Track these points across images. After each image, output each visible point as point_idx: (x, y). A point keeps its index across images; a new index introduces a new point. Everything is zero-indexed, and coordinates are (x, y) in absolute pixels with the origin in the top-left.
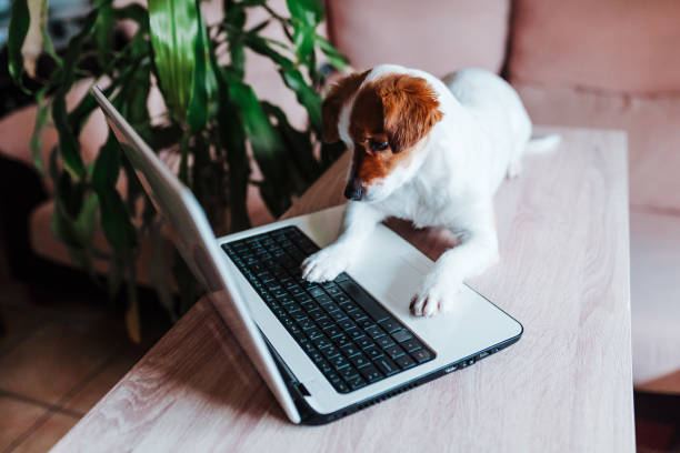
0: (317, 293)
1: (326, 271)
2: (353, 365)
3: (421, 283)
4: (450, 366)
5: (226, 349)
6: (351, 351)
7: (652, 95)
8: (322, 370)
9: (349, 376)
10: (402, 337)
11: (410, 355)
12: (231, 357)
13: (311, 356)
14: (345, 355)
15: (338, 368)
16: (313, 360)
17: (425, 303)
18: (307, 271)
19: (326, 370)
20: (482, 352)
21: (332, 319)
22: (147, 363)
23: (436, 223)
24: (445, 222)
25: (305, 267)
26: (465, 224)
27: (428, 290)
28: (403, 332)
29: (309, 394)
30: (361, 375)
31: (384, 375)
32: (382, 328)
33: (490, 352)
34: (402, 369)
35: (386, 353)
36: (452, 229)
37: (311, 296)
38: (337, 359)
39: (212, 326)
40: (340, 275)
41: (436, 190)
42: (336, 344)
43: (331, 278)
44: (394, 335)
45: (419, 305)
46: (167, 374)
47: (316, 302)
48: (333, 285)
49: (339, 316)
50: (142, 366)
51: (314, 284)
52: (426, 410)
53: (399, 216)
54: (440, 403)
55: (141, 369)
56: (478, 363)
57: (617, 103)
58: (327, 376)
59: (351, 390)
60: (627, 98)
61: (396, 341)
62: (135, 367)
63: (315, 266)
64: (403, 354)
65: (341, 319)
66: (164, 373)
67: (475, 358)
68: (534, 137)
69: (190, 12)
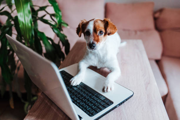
0: (75, 89)
1: (77, 82)
2: (92, 108)
3: (104, 83)
4: (117, 105)
5: (52, 108)
6: (90, 104)
7: (142, 31)
8: (83, 110)
9: (91, 111)
10: (103, 99)
11: (106, 103)
12: (55, 110)
13: (79, 107)
14: (89, 105)
15: (88, 109)
16: (80, 108)
17: (107, 89)
18: (72, 83)
19: (85, 110)
20: (125, 100)
21: (82, 96)
22: (29, 115)
23: (104, 66)
24: (106, 66)
25: (71, 82)
26: (112, 66)
27: (107, 85)
28: (102, 97)
29: (82, 118)
30: (95, 111)
31: (101, 110)
32: (97, 97)
33: (127, 100)
34: (105, 108)
35: (99, 103)
36: (108, 68)
37: (74, 90)
38: (87, 107)
39: (46, 101)
40: (81, 83)
41: (104, 57)
42: (85, 102)
43: (78, 84)
44: (100, 98)
45: (106, 89)
46: (37, 118)
47: (76, 91)
48: (79, 86)
49: (84, 94)
50: (28, 116)
51: (74, 86)
52: (114, 118)
53: (93, 65)
54: (117, 116)
55: (28, 117)
56: (124, 103)
57: (134, 33)
58: (85, 112)
59: (93, 115)
60: (136, 32)
61: (101, 100)
62: (26, 117)
63: (74, 81)
64: (104, 103)
65: (84, 95)
66: (36, 117)
67: (123, 102)
68: (122, 42)
69: (29, 13)
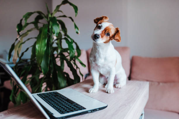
60: (159, 83)
69: (45, 45)
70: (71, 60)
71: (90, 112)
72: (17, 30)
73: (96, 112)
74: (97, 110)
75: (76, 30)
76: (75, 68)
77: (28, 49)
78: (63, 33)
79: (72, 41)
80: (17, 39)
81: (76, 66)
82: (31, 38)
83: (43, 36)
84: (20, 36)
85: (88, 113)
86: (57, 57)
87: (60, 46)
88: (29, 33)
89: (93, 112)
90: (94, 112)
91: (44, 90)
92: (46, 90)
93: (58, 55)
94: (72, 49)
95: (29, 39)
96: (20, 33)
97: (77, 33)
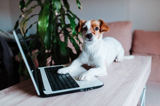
17: (81, 77)
29: (45, 90)
32: (70, 82)
69: (47, 22)
70: (73, 36)
71: (83, 90)
72: (20, 7)
73: (90, 90)
74: (91, 89)
75: (79, 5)
76: (78, 43)
77: (31, 26)
78: (65, 9)
79: (74, 16)
80: (21, 16)
81: (78, 42)
82: (35, 15)
83: (45, 13)
84: (24, 13)
85: (81, 91)
86: (60, 33)
87: (63, 22)
88: (33, 9)
89: (86, 90)
90: (88, 90)
91: (49, 64)
92: (51, 65)
93: (61, 31)
94: (74, 25)
95: (32, 16)
96: (23, 10)
97: (79, 8)
